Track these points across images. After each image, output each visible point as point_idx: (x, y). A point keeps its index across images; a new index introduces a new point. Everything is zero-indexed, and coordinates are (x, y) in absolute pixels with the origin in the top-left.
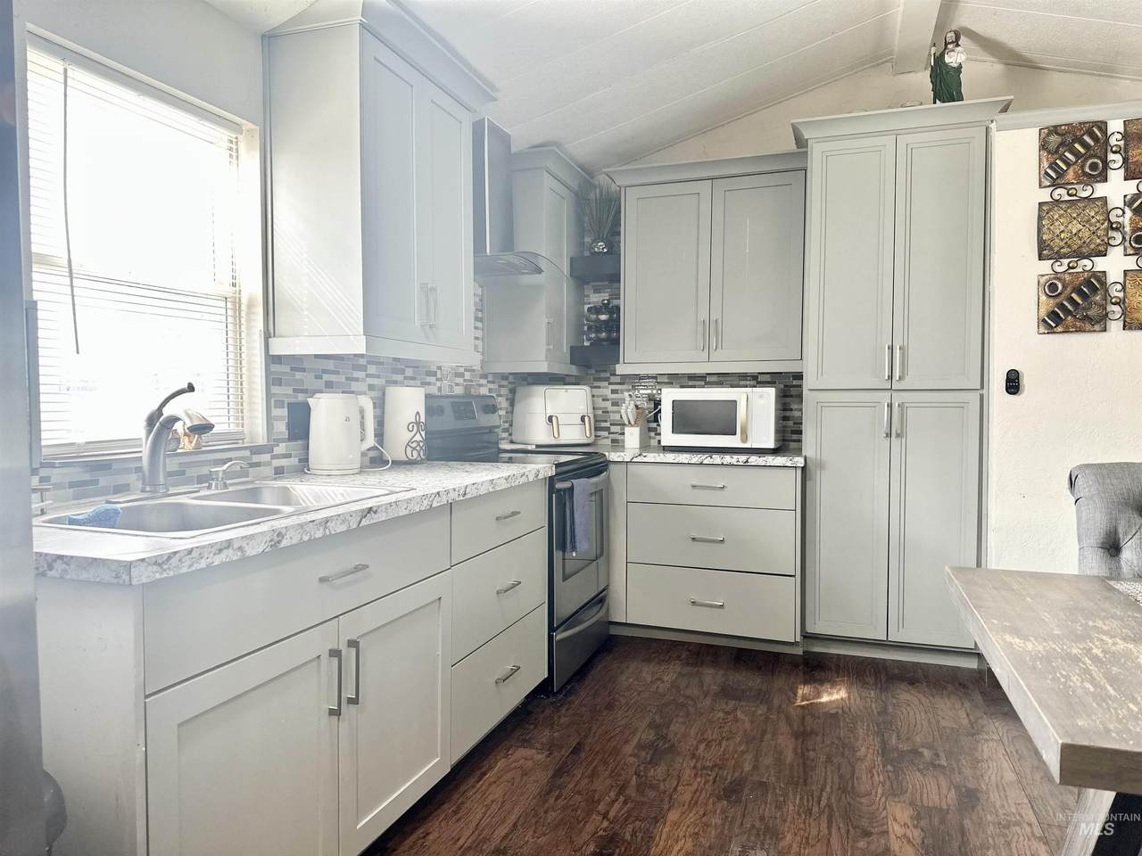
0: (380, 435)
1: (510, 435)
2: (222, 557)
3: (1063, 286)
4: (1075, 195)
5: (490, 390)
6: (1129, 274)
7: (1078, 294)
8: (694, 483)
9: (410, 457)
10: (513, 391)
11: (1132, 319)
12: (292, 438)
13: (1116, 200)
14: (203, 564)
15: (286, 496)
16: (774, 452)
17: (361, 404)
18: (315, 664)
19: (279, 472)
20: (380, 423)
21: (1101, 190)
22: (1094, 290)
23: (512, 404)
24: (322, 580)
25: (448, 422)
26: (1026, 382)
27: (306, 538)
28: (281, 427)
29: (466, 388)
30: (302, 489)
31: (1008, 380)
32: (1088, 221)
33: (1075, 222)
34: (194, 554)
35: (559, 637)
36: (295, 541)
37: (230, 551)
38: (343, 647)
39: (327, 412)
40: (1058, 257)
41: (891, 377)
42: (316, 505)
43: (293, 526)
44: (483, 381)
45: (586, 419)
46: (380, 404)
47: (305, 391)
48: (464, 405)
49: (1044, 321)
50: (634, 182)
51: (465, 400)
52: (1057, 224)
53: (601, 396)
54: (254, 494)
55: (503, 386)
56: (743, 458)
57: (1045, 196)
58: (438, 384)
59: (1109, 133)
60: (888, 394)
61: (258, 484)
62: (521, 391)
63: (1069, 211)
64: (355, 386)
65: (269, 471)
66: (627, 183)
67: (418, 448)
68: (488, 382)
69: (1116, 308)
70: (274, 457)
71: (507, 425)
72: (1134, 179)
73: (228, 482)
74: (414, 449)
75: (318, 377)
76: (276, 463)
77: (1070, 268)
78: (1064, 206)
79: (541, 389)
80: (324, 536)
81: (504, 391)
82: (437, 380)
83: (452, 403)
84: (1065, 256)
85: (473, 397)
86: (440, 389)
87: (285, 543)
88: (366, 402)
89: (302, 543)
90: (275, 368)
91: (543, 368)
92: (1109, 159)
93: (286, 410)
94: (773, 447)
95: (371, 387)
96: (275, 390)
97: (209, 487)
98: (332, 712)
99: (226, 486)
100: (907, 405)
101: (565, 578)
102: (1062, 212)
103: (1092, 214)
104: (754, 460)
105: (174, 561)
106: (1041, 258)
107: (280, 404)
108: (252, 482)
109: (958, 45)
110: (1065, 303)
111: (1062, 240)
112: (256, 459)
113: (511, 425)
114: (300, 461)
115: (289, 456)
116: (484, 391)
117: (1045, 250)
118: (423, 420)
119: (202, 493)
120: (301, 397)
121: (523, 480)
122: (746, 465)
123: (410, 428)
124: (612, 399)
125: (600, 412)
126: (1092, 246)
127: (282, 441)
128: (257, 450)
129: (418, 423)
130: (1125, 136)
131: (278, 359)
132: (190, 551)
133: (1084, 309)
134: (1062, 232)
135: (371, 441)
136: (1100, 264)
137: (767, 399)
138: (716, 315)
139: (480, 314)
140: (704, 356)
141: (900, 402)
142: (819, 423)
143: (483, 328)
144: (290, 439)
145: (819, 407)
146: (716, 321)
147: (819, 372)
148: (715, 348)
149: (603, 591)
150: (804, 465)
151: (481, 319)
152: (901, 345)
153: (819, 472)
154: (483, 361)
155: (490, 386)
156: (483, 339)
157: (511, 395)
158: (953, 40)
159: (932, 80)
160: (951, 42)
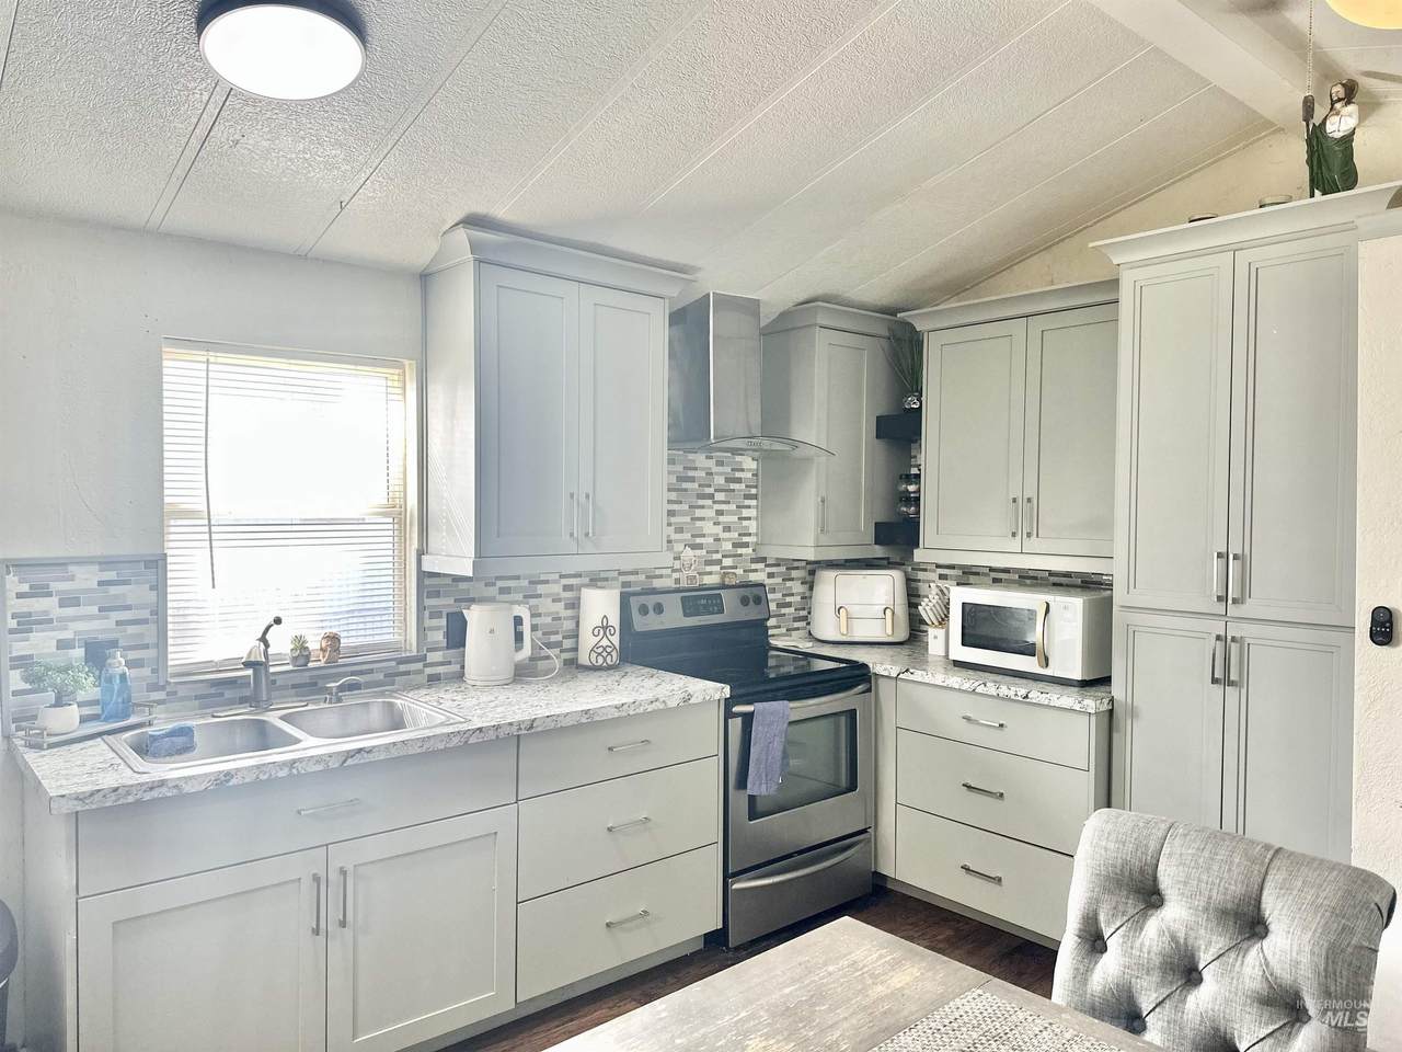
1: (808, 624)
2: (154, 794)
5: (769, 575)
9: (594, 663)
12: (446, 646)
16: (1085, 684)
17: (516, 614)
18: (293, 885)
19: (432, 680)
23: (809, 588)
29: (722, 576)
31: (1374, 622)
35: (738, 886)
38: (334, 873)
41: (1224, 598)
44: (759, 566)
45: (888, 613)
48: (705, 599)
50: (939, 326)
51: (717, 591)
55: (794, 569)
56: (1025, 688)
58: (676, 575)
60: (1220, 622)
65: (420, 679)
66: (931, 327)
67: (605, 654)
68: (767, 565)
70: (427, 666)
74: (599, 654)
76: (429, 671)
83: (686, 596)
85: (732, 586)
90: (429, 583)
93: (445, 620)
94: (1079, 677)
96: (428, 602)
99: (340, 700)
100: (1248, 640)
101: (758, 815)
104: (1039, 692)
107: (435, 615)
109: (1349, 102)
112: (404, 668)
113: (809, 613)
114: (456, 669)
115: (446, 663)
116: (756, 577)
118: (613, 623)
120: (456, 607)
121: (654, 706)
122: (1024, 702)
123: (596, 632)
127: (438, 649)
128: (405, 660)
129: (605, 628)
131: (431, 576)
135: (526, 650)
137: (1070, 612)
138: (1031, 492)
139: (754, 491)
140: (1015, 545)
141: (1238, 635)
142: (1130, 653)
143: (757, 507)
144: (448, 647)
145: (1131, 631)
146: (1029, 500)
147: (1132, 582)
148: (1029, 535)
149: (864, 831)
150: (1111, 712)
151: (755, 497)
152: (1239, 552)
153: (1129, 722)
154: (757, 544)
155: (769, 570)
156: (757, 519)
157: (808, 578)
158: (1342, 95)
159: (1310, 162)
160: (1339, 100)
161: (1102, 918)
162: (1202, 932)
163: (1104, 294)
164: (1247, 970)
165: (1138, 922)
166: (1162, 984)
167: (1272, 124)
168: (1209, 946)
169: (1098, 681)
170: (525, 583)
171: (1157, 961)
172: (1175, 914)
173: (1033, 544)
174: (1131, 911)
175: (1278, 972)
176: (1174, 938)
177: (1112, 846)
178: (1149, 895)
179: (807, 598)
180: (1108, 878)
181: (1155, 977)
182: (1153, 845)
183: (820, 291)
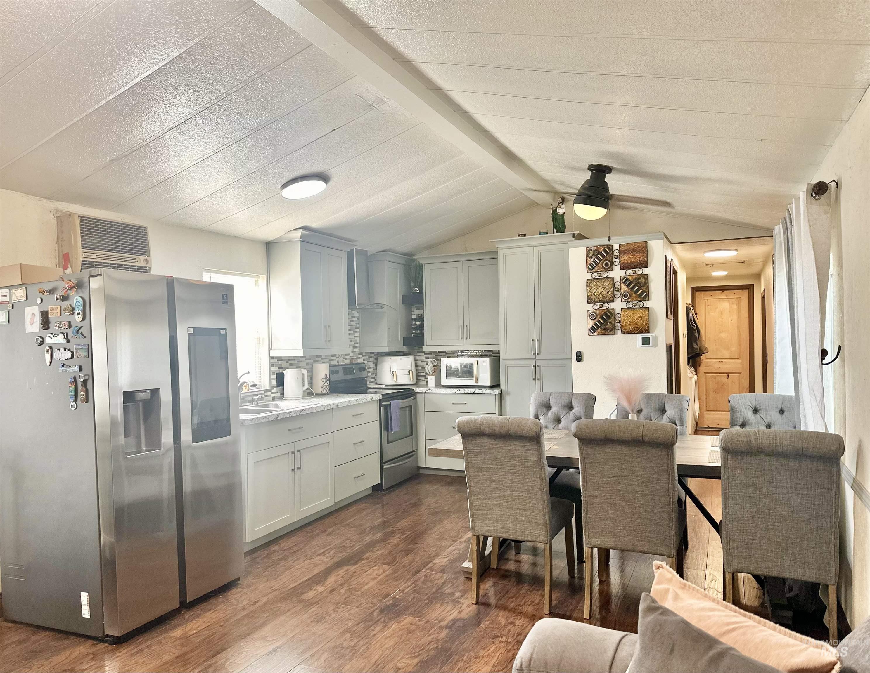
0: (311, 383)
1: (376, 380)
2: (264, 420)
3: (596, 315)
4: (601, 276)
5: (364, 360)
6: (623, 310)
7: (602, 319)
8: (454, 402)
9: (323, 392)
10: (376, 359)
11: (624, 329)
12: (278, 386)
13: (617, 279)
14: (260, 422)
15: (277, 406)
16: (491, 387)
17: (303, 372)
18: (287, 455)
19: (274, 399)
20: (311, 378)
21: (611, 274)
22: (609, 317)
23: (376, 365)
24: (289, 430)
25: (341, 376)
26: (585, 356)
27: (285, 417)
28: (274, 382)
29: (351, 360)
30: (281, 403)
31: (577, 356)
32: (605, 288)
33: (600, 288)
34: (258, 419)
35: (385, 467)
36: (282, 418)
37: (266, 419)
38: (296, 451)
39: (290, 375)
40: (595, 303)
41: (535, 354)
42: (286, 408)
43: (281, 413)
44: (361, 356)
45: (411, 372)
46: (311, 371)
47: (282, 368)
48: (348, 369)
49: (590, 330)
50: (429, 262)
51: (350, 366)
52: (593, 289)
53: (421, 360)
54: (267, 406)
55: (371, 357)
56: (473, 390)
57: (589, 276)
58: (337, 359)
59: (614, 250)
60: (534, 361)
61: (267, 403)
62: (380, 359)
63: (598, 283)
64: (301, 364)
65: (270, 398)
66: (425, 263)
67: (326, 389)
68: (363, 356)
69: (619, 324)
70: (272, 393)
71: (374, 376)
72: (623, 269)
73: (258, 402)
74: (325, 389)
75: (287, 362)
76: (273, 395)
77: (600, 307)
78: (596, 281)
79: (388, 358)
80: (290, 417)
81: (372, 359)
82: (337, 358)
83: (343, 368)
84: (597, 302)
85: (354, 364)
86: (338, 362)
87: (279, 418)
88: (305, 372)
89: (283, 418)
90: (272, 361)
91: (386, 350)
92: (614, 261)
93: (276, 376)
94: (489, 385)
95: (307, 364)
96: (272, 369)
97: (252, 404)
98: (293, 470)
99: (258, 403)
100: (542, 366)
101: (388, 442)
102: (595, 284)
103: (607, 284)
104: (478, 391)
105: (254, 420)
106: (588, 303)
107: (273, 374)
108: (265, 402)
109: (563, 204)
110: (597, 323)
111: (595, 295)
112: (266, 394)
113: (376, 375)
114: (281, 394)
115: (277, 393)
116: (360, 360)
117: (590, 300)
118: (328, 376)
119: (251, 405)
120: (281, 371)
121: (365, 401)
122: (474, 393)
123: (323, 380)
124: (426, 361)
125: (420, 368)
126: (608, 298)
127: (275, 387)
128: (266, 391)
129: (326, 378)
130: (620, 251)
131: (273, 358)
132: (257, 418)
133: (605, 325)
134: (595, 292)
135: (306, 386)
136: (612, 305)
137: (486, 363)
138: (466, 323)
139: (358, 325)
140: (462, 342)
141: (539, 364)
142: (507, 375)
143: (359, 332)
144: (277, 386)
145: (506, 367)
146: (466, 326)
147: (506, 351)
148: (467, 338)
149: (413, 451)
150: (501, 394)
151: (358, 328)
152: (538, 339)
153: (507, 396)
154: (360, 347)
155: (364, 358)
156: (359, 337)
157: (375, 361)
158: (561, 202)
159: (553, 220)
160: (560, 203)
161: (539, 414)
162: (561, 411)
163: (493, 256)
164: (571, 416)
165: (547, 413)
166: (554, 424)
167: (536, 203)
168: (562, 414)
169: (495, 385)
170: (296, 362)
171: (552, 420)
172: (554, 409)
173: (467, 342)
174: (545, 411)
175: (577, 415)
176: (555, 414)
177: (539, 398)
178: (548, 407)
179: (375, 369)
180: (539, 405)
181: (552, 423)
182: (548, 396)
183: (388, 248)
